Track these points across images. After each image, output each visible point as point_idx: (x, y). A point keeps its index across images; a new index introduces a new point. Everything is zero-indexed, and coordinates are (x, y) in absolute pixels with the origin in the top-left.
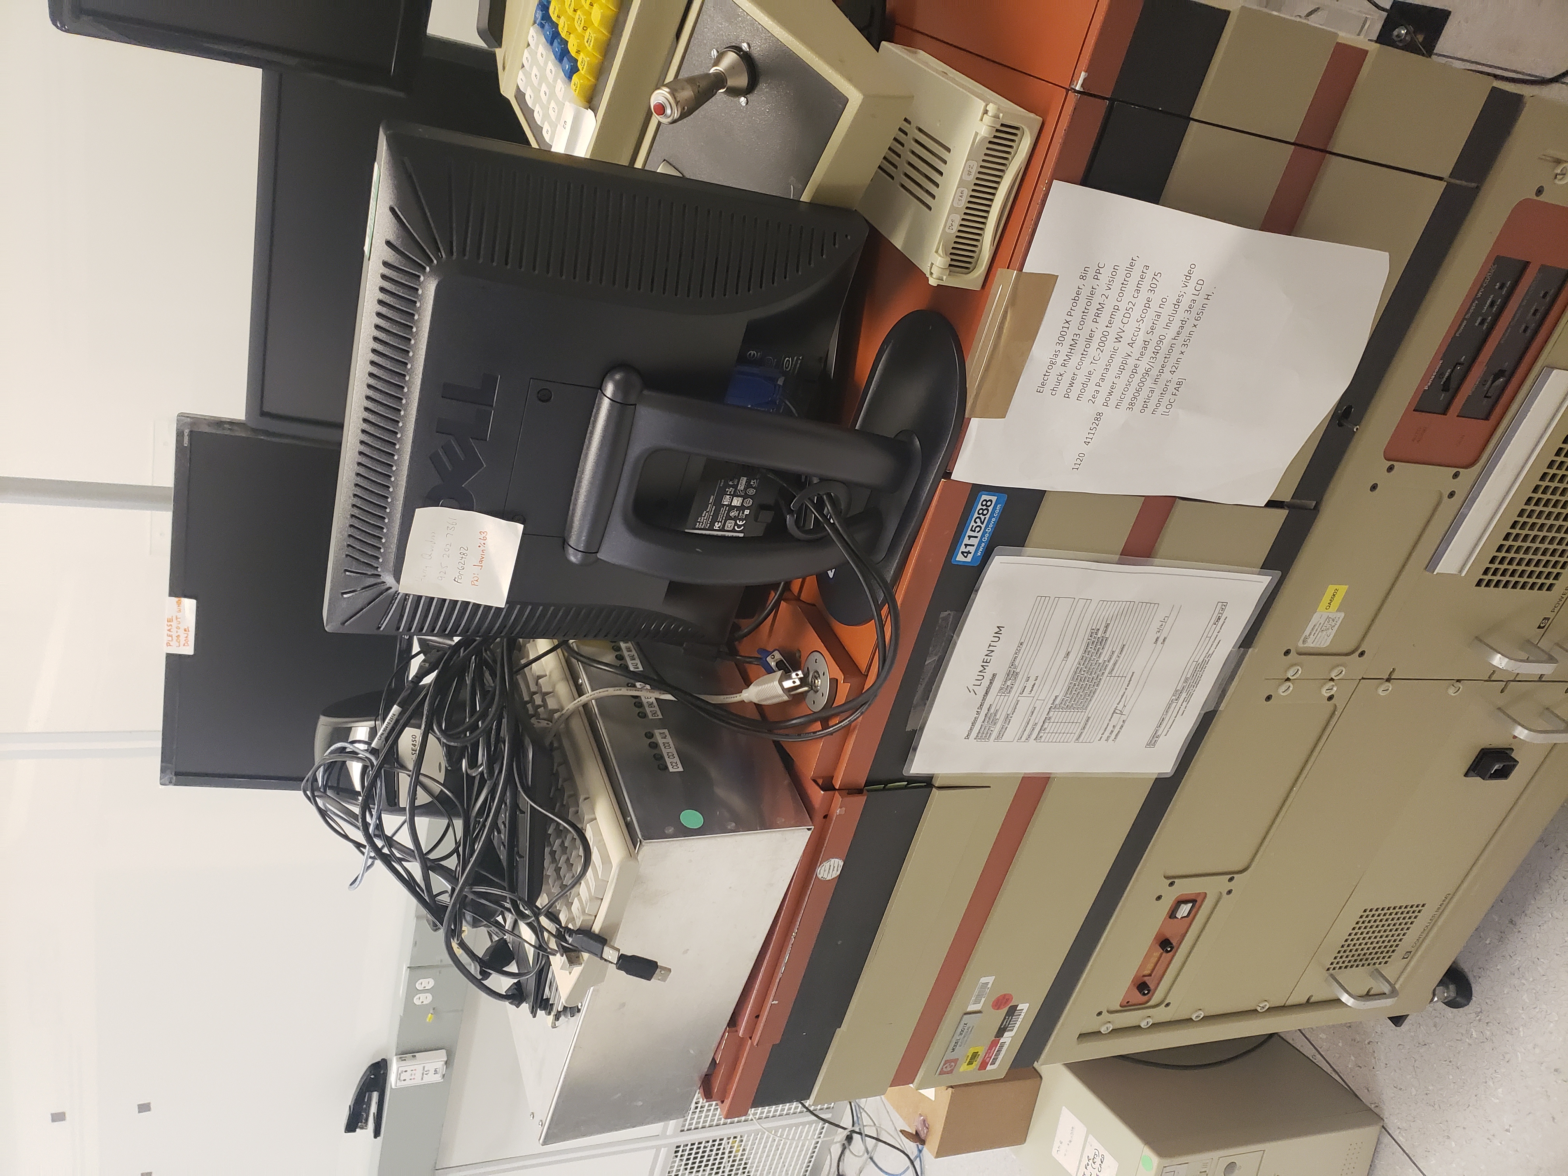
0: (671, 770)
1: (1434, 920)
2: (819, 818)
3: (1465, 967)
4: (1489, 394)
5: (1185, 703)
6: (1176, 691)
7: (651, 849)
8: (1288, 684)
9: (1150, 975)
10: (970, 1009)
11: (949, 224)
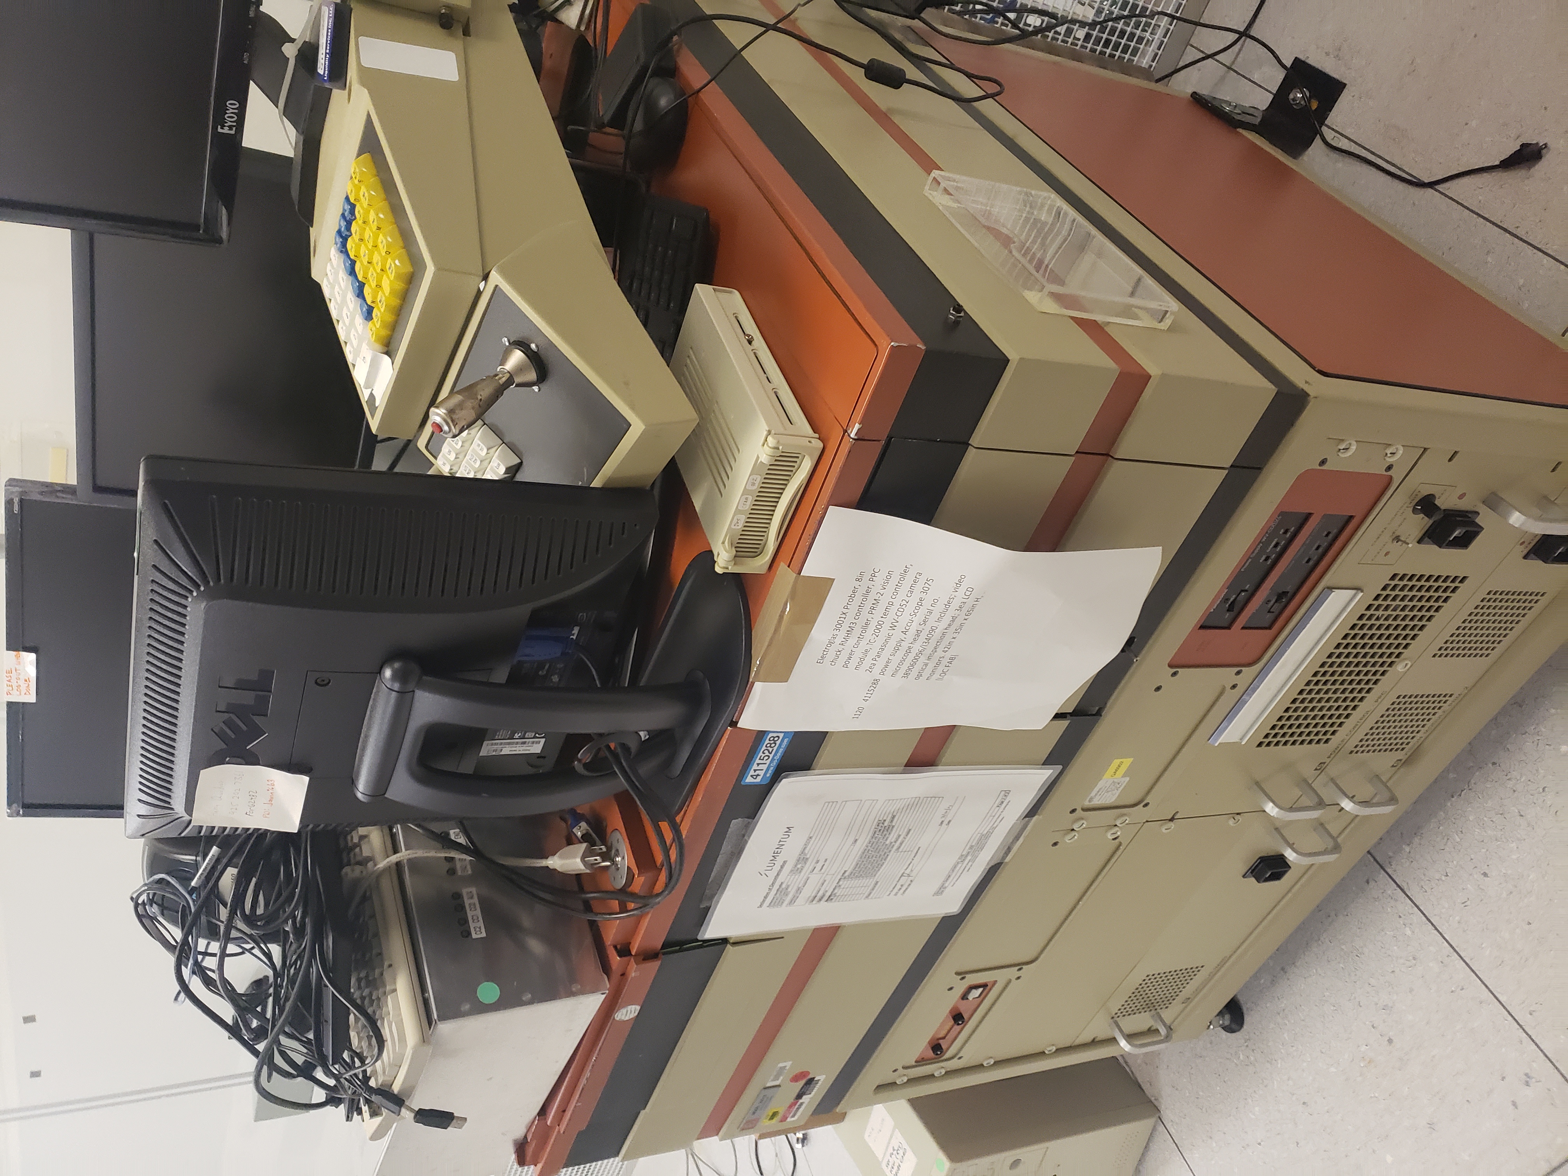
0: (474, 936)
1: (1212, 976)
2: (615, 976)
3: (1242, 1000)
4: (1271, 610)
5: (970, 863)
6: (962, 855)
7: (445, 1028)
8: (1073, 833)
9: (944, 1038)
10: (769, 1085)
11: (735, 521)
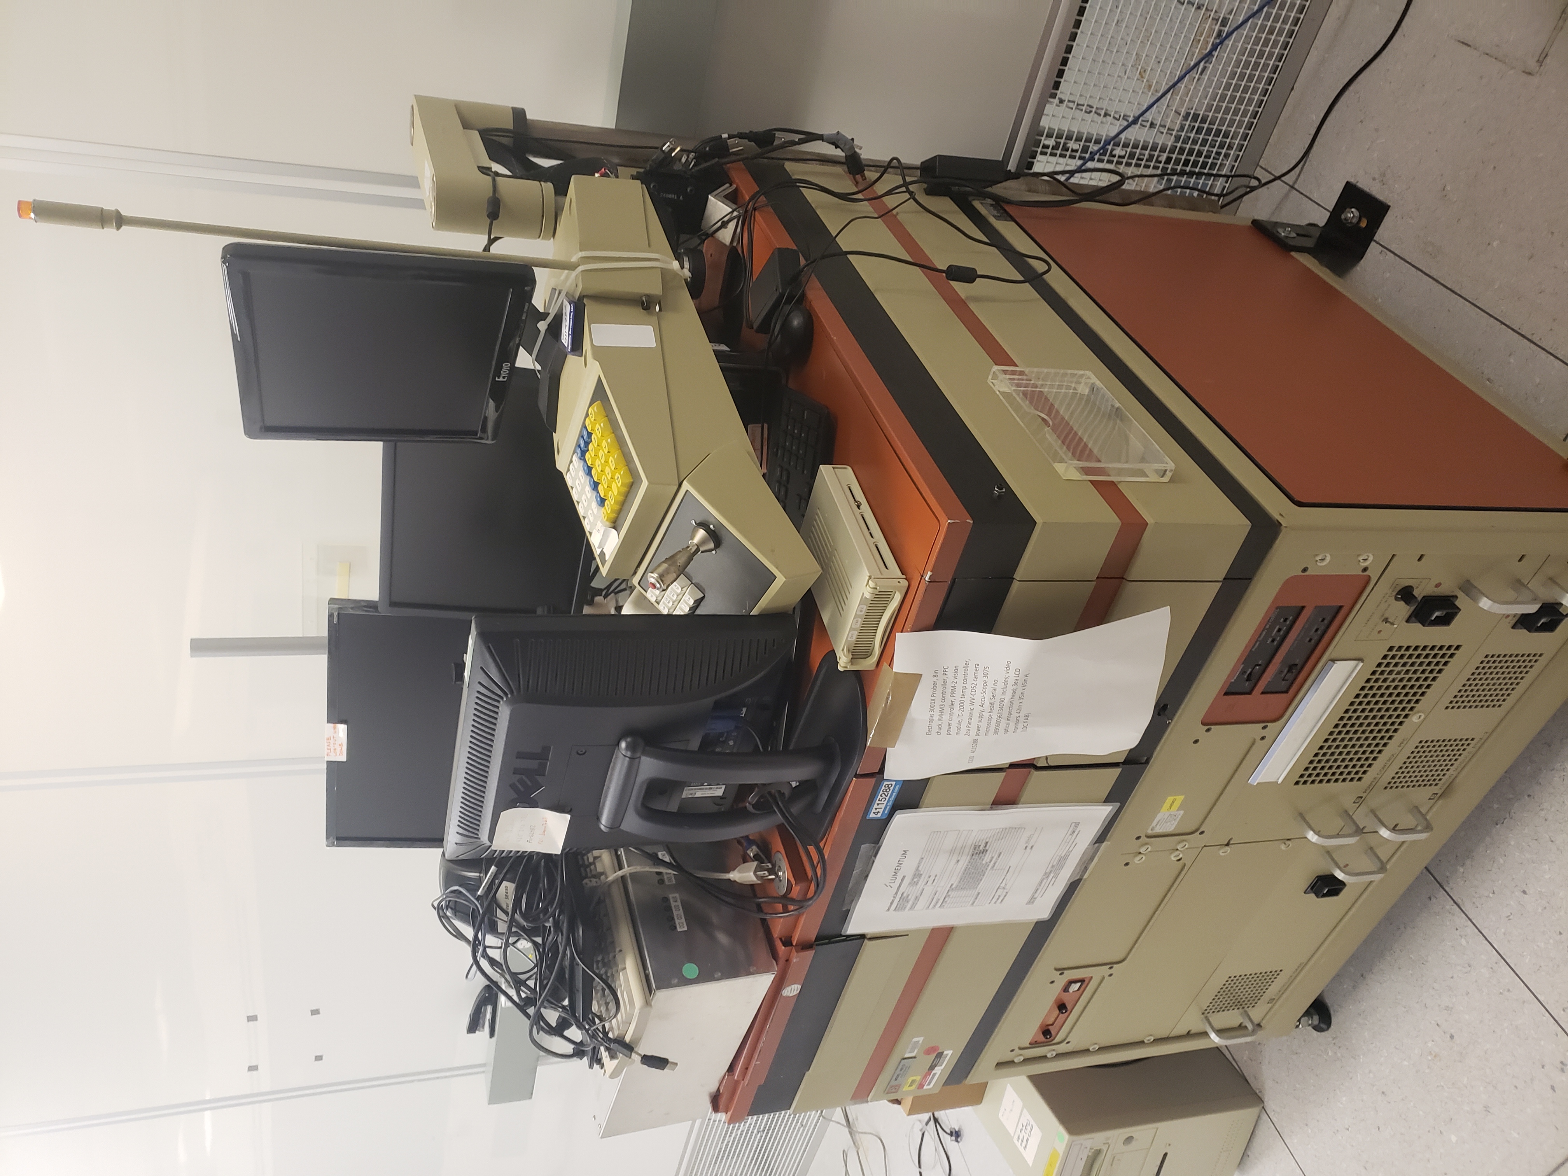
0: (679, 930)
1: (1292, 979)
2: (782, 961)
3: (1329, 1001)
4: (1286, 678)
5: (1054, 880)
6: (1046, 873)
7: (662, 996)
8: (1141, 856)
9: (1052, 1025)
10: (906, 1056)
11: (850, 635)
